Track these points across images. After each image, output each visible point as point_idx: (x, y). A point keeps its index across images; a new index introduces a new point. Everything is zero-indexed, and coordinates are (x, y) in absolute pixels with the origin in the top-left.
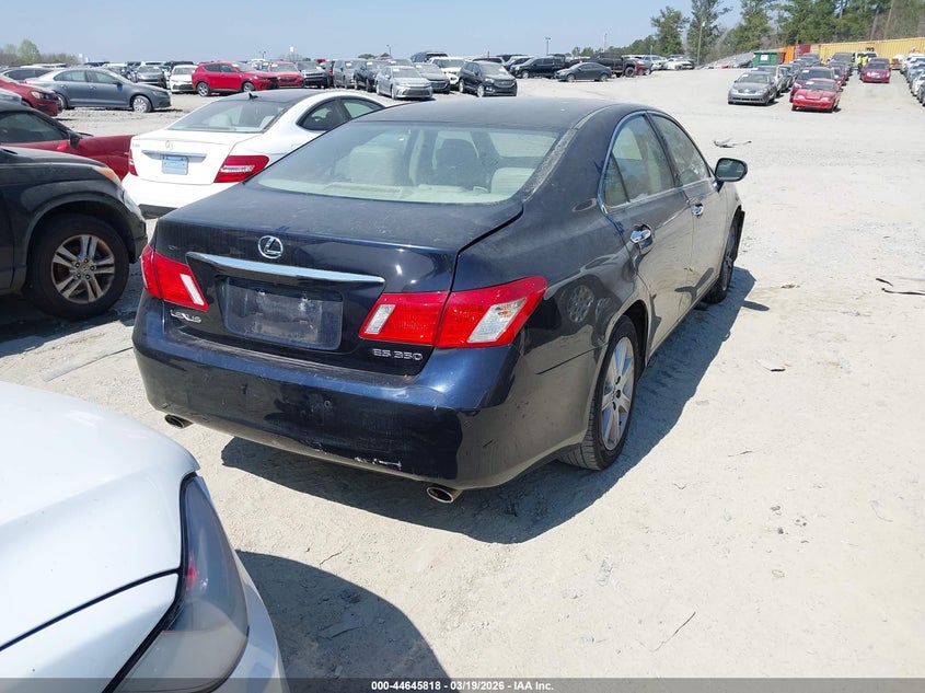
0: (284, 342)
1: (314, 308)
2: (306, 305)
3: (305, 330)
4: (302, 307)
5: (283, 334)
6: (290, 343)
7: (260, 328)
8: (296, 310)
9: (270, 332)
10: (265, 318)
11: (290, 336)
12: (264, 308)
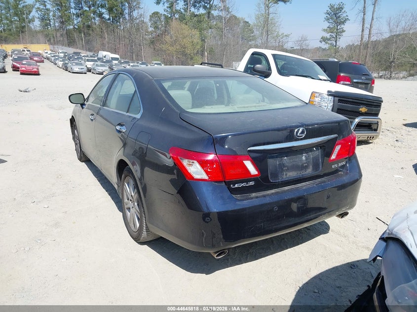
0: (299, 177)
1: (309, 156)
2: (305, 156)
3: (306, 168)
4: (304, 158)
5: (298, 174)
6: (301, 176)
7: (286, 175)
8: (302, 160)
9: (292, 175)
10: (288, 169)
11: (300, 173)
12: (287, 165)
